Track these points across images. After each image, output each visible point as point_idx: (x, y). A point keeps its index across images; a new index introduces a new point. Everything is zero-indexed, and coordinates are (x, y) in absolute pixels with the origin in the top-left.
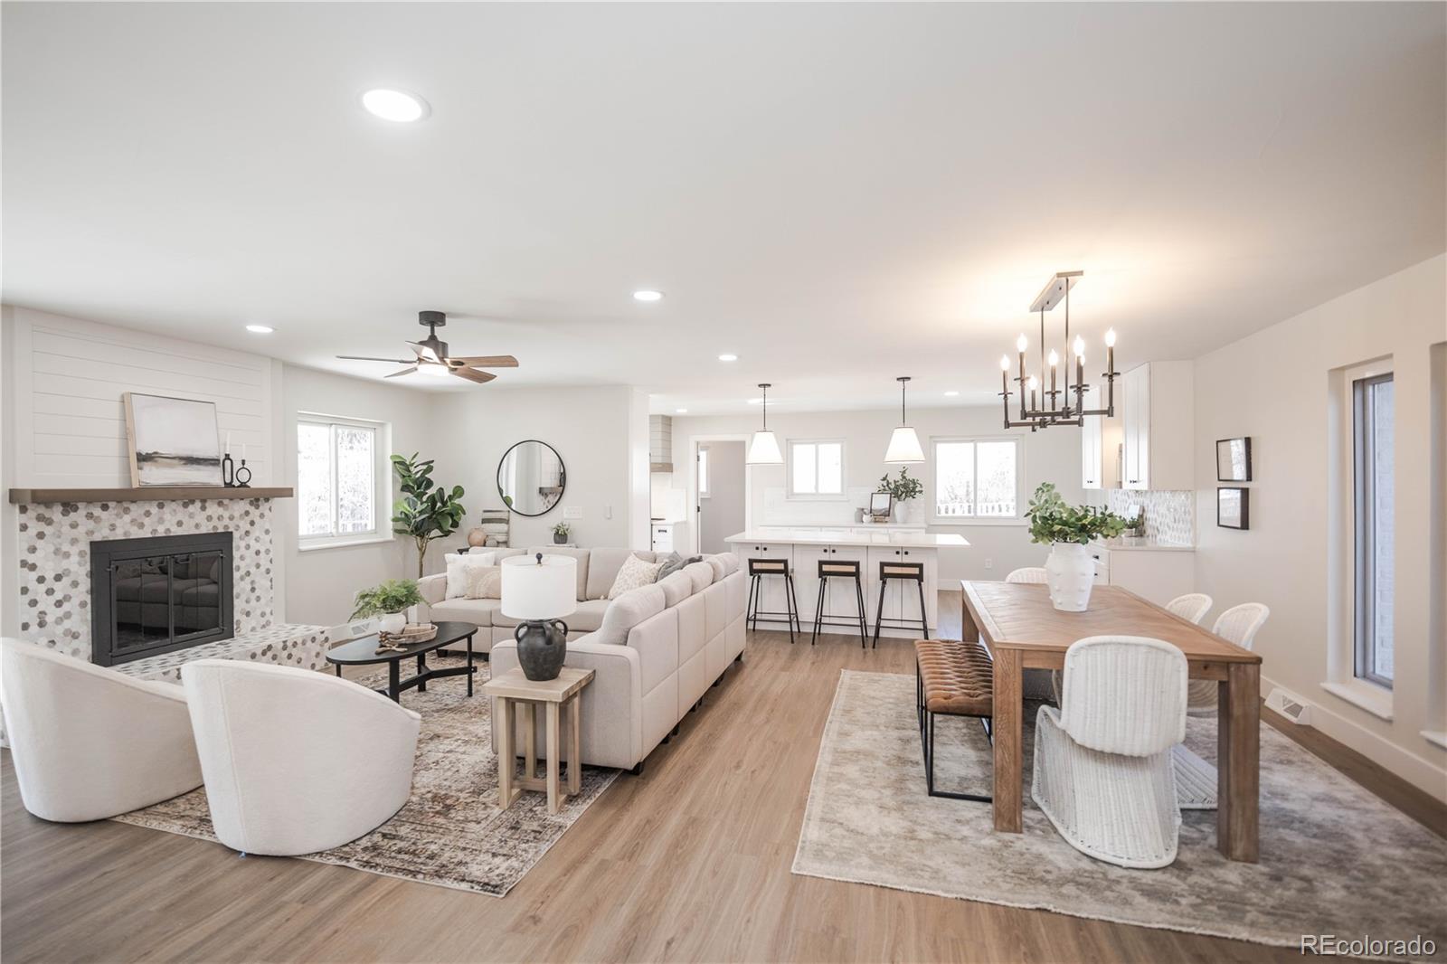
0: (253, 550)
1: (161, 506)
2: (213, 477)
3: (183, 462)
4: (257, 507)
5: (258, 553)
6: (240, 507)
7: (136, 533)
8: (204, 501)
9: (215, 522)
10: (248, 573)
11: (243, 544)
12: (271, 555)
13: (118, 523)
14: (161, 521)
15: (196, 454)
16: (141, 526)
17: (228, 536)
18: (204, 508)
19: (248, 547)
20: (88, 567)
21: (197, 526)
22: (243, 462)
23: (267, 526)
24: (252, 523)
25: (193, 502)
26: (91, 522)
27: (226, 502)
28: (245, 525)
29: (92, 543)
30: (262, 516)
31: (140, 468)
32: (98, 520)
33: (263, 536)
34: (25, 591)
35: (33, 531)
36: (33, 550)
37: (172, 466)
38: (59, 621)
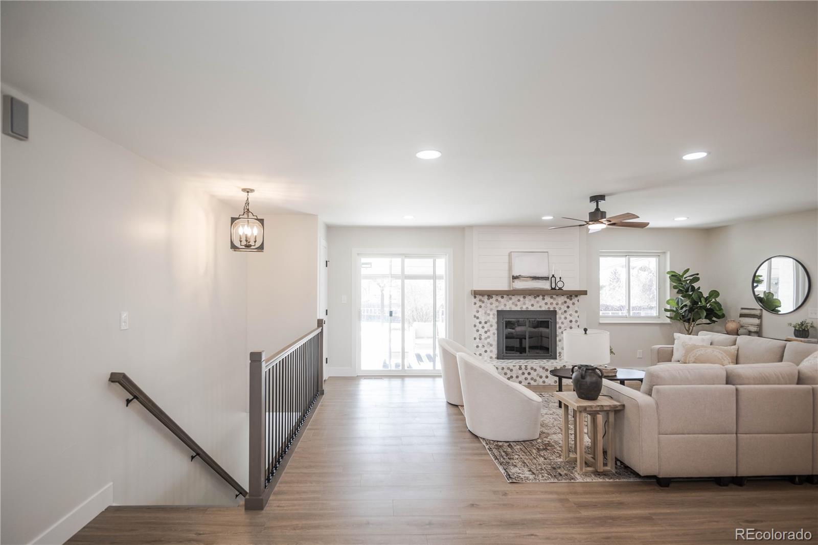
0: (568, 320)
1: (524, 297)
2: (546, 285)
3: (531, 279)
4: (571, 299)
5: (571, 321)
6: (562, 299)
7: (514, 308)
8: (544, 296)
9: (549, 305)
10: (566, 331)
11: (563, 317)
12: (578, 323)
13: (507, 303)
14: (524, 304)
15: (538, 275)
16: (516, 305)
17: (555, 312)
18: (543, 299)
19: (566, 318)
20: (496, 320)
21: (540, 307)
22: (560, 278)
23: (576, 309)
24: (568, 307)
25: (538, 296)
26: (497, 303)
27: (554, 296)
28: (564, 308)
29: (498, 311)
30: (573, 304)
31: (513, 282)
32: (500, 302)
33: (574, 314)
34: (475, 326)
35: (478, 305)
36: (478, 312)
37: (526, 281)
38: (486, 339)
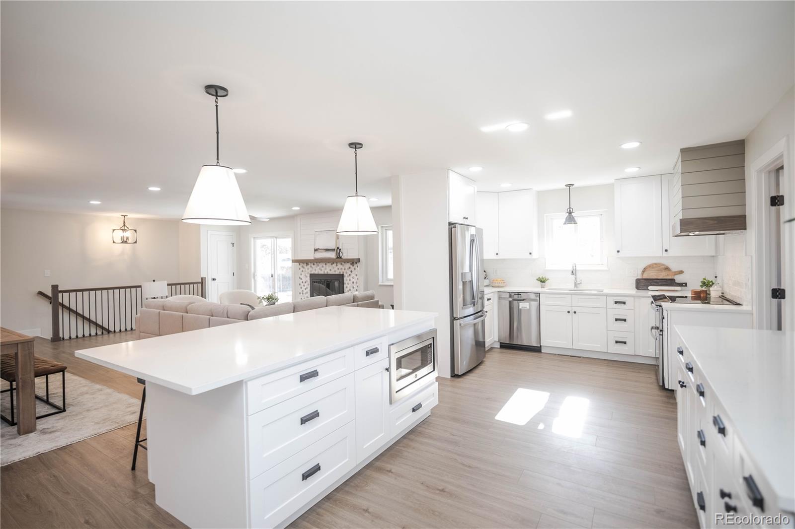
0: (351, 282)
1: (326, 264)
2: (333, 255)
3: (325, 251)
4: (353, 266)
5: (353, 283)
6: (347, 266)
7: (320, 272)
8: (337, 263)
9: (340, 270)
10: (350, 290)
11: (348, 279)
13: (317, 269)
15: (328, 248)
16: (321, 270)
17: (343, 276)
18: (337, 265)
19: (350, 280)
20: (310, 280)
23: (356, 273)
24: (351, 272)
25: (334, 263)
27: (343, 263)
28: (349, 272)
29: (311, 274)
30: (355, 269)
31: (315, 253)
32: (312, 268)
33: (355, 277)
34: (300, 284)
35: (301, 270)
36: (301, 274)
37: (322, 252)
38: (306, 294)
